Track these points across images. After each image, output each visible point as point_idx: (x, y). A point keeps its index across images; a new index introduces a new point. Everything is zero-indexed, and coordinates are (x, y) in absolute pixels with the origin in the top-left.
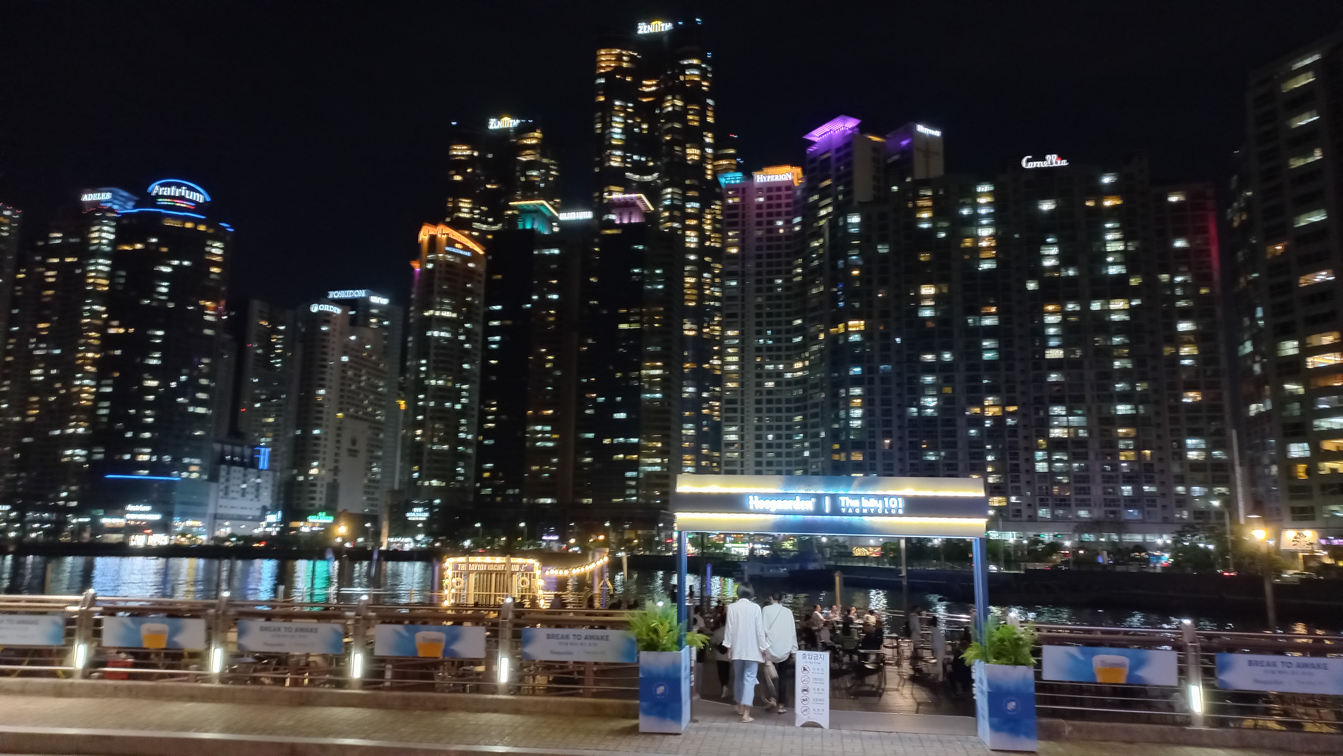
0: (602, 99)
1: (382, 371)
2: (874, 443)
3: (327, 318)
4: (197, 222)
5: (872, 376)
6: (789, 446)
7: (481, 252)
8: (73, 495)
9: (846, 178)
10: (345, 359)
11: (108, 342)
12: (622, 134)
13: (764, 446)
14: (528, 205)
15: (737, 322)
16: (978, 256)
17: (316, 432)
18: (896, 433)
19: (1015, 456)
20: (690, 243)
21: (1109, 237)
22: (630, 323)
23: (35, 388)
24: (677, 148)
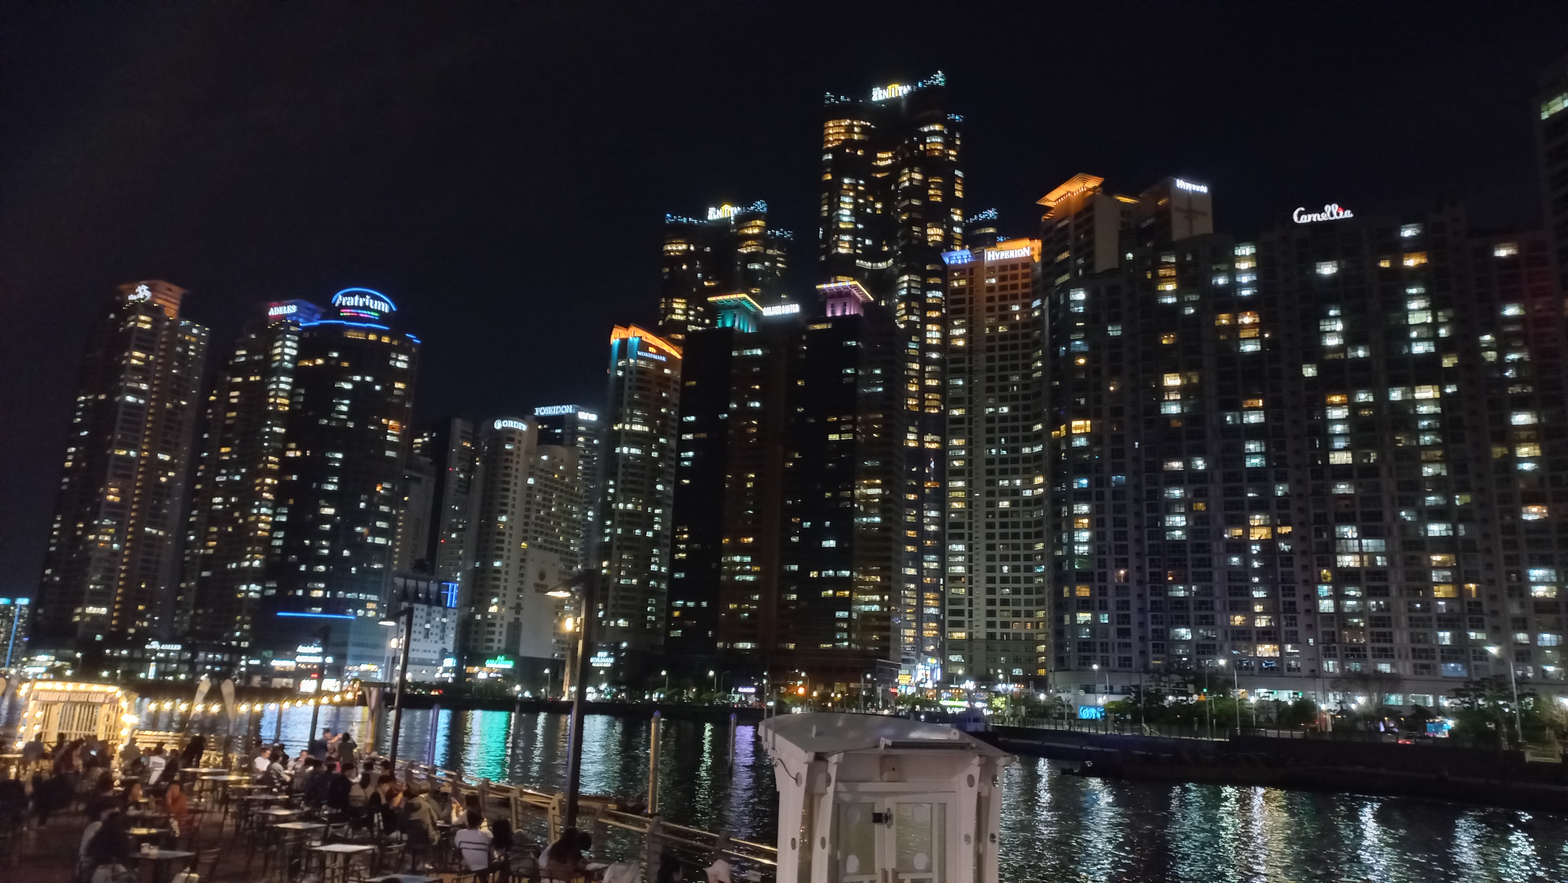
0: (829, 177)
1: (577, 495)
2: (1105, 574)
3: (512, 436)
4: (380, 333)
5: (1102, 489)
6: (1029, 580)
7: (679, 357)
8: (247, 635)
9: (1086, 249)
10: (531, 481)
11: (287, 465)
12: (851, 216)
13: (998, 580)
14: (728, 301)
15: (963, 429)
16: (1238, 335)
17: (497, 564)
18: (1133, 562)
19: (1290, 591)
20: (932, 338)
21: (1413, 305)
22: (840, 433)
23: (214, 518)
24: (915, 229)
